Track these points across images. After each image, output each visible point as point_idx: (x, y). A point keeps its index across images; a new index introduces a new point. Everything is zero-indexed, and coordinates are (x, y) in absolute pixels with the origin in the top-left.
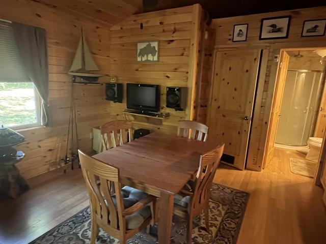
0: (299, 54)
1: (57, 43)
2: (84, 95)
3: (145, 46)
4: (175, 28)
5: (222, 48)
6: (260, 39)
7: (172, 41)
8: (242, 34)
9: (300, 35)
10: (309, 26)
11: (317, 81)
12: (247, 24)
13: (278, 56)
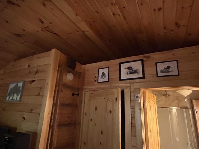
0: (166, 94)
3: (14, 86)
4: (37, 70)
5: (90, 88)
6: (121, 80)
7: (33, 81)
8: (105, 76)
9: (156, 75)
10: (161, 67)
11: (188, 117)
12: (109, 68)
13: (139, 95)
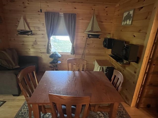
1: (82, 19)
2: (93, 43)
3: (127, 14)
7: (142, 8)
